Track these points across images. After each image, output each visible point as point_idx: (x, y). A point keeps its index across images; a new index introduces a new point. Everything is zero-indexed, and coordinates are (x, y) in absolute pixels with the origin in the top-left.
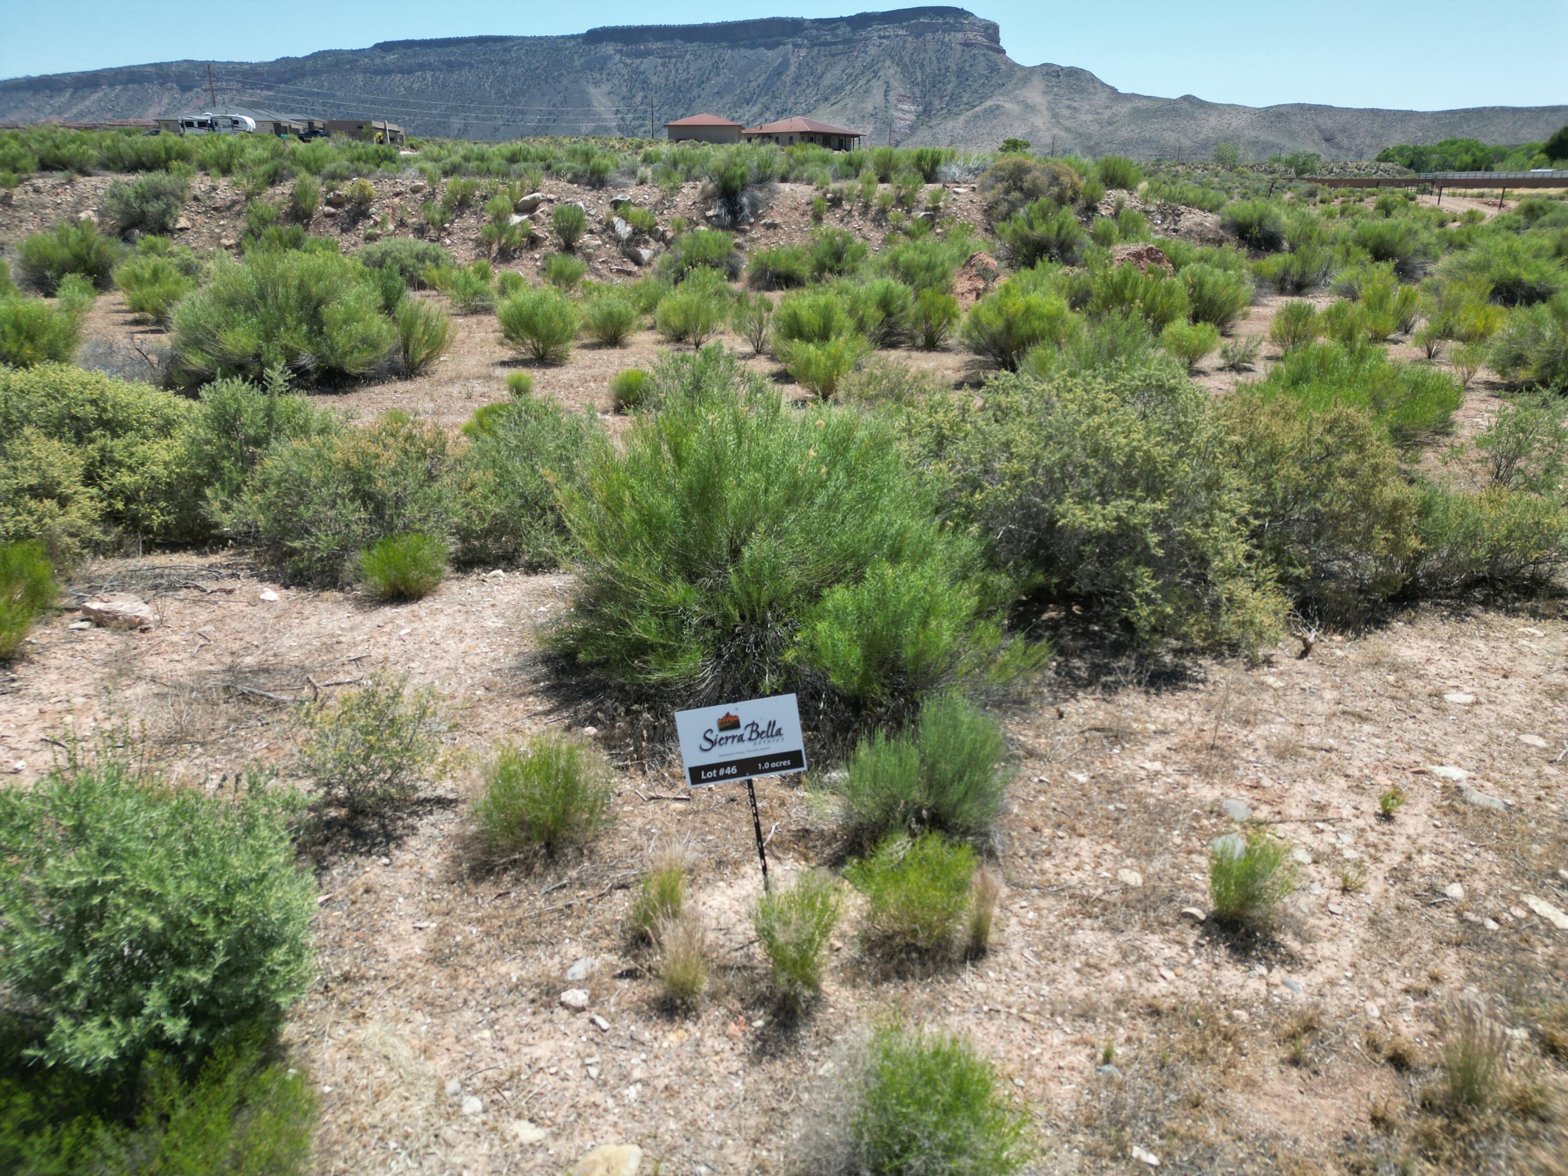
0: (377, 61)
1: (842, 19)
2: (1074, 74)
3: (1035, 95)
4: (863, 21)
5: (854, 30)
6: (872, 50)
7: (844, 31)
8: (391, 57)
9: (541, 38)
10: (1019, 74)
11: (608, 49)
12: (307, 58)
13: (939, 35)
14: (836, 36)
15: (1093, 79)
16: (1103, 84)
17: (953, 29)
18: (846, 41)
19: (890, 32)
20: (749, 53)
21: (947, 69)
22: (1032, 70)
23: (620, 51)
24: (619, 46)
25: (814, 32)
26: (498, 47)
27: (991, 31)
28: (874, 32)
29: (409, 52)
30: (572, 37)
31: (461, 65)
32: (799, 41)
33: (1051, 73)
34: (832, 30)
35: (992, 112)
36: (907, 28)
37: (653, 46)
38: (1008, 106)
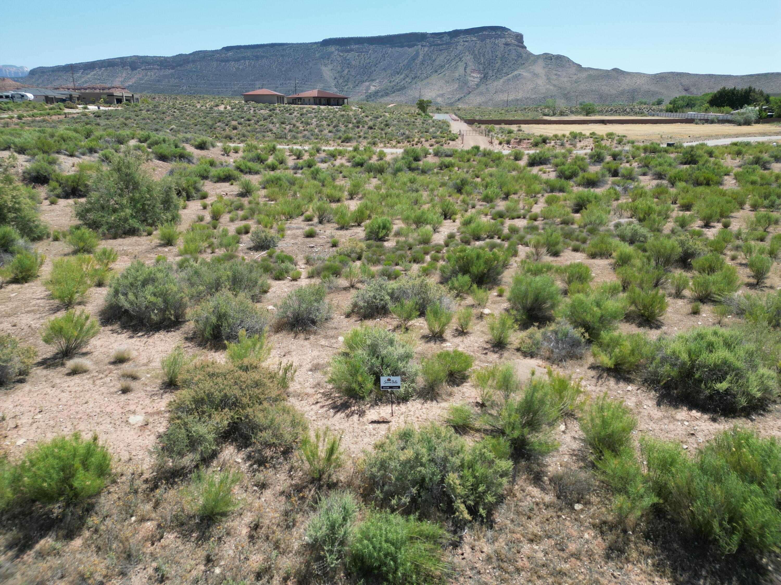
0: (223, 55)
1: (445, 33)
2: (559, 58)
3: (539, 68)
4: (456, 33)
5: (451, 38)
6: (460, 48)
7: (446, 38)
8: (230, 54)
9: (301, 44)
11: (332, 48)
12: (190, 54)
13: (493, 40)
14: (442, 41)
15: (569, 60)
16: (573, 63)
17: (500, 37)
18: (447, 44)
19: (469, 38)
20: (399, 50)
21: (496, 57)
22: (538, 57)
23: (338, 50)
24: (337, 47)
25: (432, 39)
26: (280, 48)
27: (519, 38)
28: (461, 39)
29: (238, 51)
30: (316, 43)
31: (263, 57)
32: (424, 43)
33: (548, 58)
34: (440, 38)
35: (517, 77)
36: (477, 37)
37: (354, 47)
38: (525, 74)
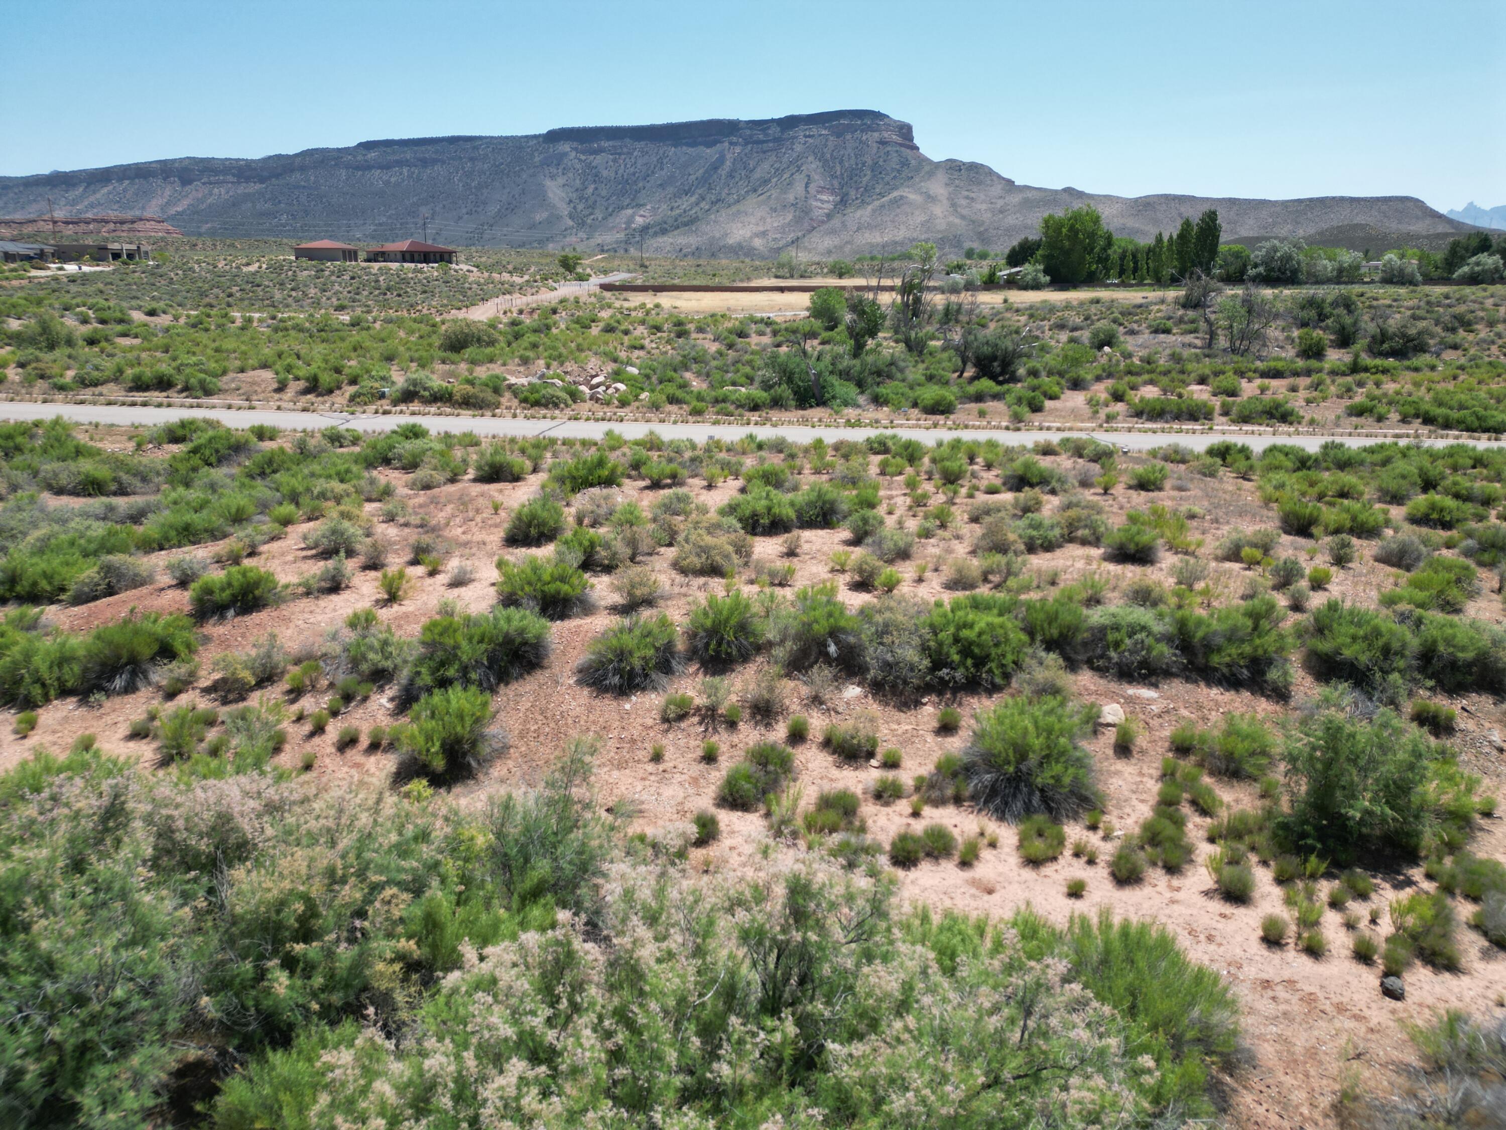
0: (360, 158)
1: (773, 121)
2: (974, 168)
3: (938, 187)
4: (791, 122)
5: (783, 131)
6: (798, 148)
7: (774, 131)
8: (372, 155)
9: (507, 138)
10: (927, 168)
11: (565, 147)
12: (296, 155)
13: (858, 134)
14: (766, 135)
15: (990, 172)
16: (999, 177)
17: (870, 129)
18: (776, 140)
19: (814, 131)
20: (690, 150)
21: (864, 164)
22: (938, 165)
23: (576, 149)
24: (575, 144)
25: (748, 132)
26: (468, 145)
27: (905, 131)
28: (800, 132)
29: (389, 150)
30: (535, 137)
31: (434, 161)
32: (735, 139)
33: (954, 167)
34: (763, 130)
35: (898, 202)
36: (829, 128)
37: (605, 144)
38: (912, 197)
